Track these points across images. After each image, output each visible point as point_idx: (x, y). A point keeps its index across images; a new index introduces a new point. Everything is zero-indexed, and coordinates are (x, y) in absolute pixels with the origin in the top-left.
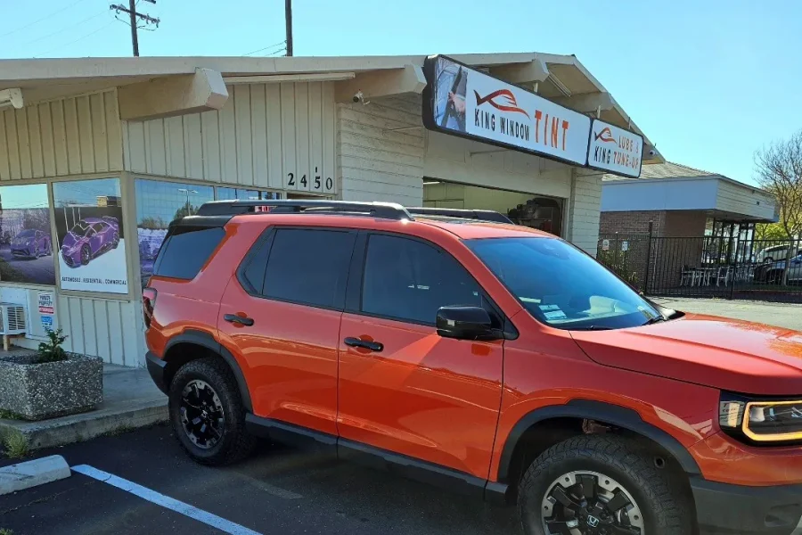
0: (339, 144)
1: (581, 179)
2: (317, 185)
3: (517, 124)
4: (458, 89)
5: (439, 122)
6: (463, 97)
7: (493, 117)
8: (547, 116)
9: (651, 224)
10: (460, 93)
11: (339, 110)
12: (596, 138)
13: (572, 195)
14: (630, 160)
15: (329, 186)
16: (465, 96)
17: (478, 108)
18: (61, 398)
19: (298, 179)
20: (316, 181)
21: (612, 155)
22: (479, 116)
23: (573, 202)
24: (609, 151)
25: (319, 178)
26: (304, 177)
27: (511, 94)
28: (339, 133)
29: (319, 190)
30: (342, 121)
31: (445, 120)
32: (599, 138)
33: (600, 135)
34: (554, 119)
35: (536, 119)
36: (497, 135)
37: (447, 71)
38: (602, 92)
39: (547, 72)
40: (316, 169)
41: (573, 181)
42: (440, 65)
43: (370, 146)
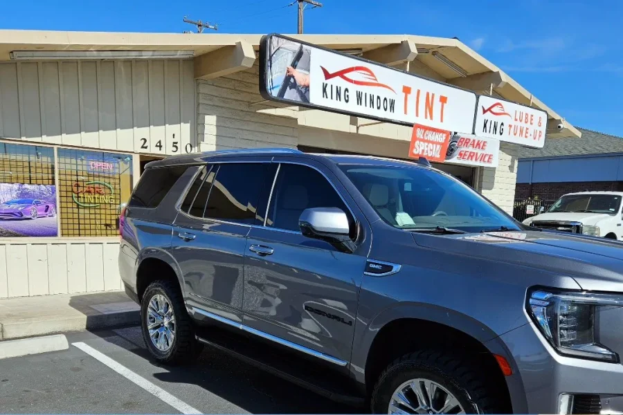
0: (199, 114)
2: (175, 149)
3: (378, 97)
4: (299, 64)
5: (275, 93)
6: (307, 73)
7: (347, 90)
8: (419, 91)
10: (302, 68)
12: (485, 111)
14: (531, 131)
15: (189, 151)
16: (309, 71)
17: (326, 82)
19: (152, 144)
20: (174, 146)
21: (506, 128)
22: (328, 90)
24: (502, 124)
25: (174, 143)
26: (160, 142)
27: (369, 71)
28: (199, 105)
29: (178, 153)
30: (200, 95)
31: (282, 92)
32: (489, 112)
33: (489, 109)
34: (428, 94)
35: (404, 94)
36: (353, 107)
37: (284, 48)
38: (495, 71)
39: (416, 52)
40: (174, 135)
42: (275, 43)
43: (234, 117)
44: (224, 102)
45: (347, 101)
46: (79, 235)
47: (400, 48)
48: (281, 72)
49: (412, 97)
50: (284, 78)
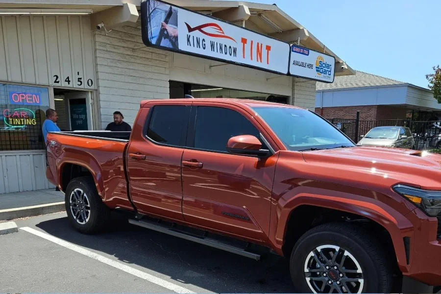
0: (96, 57)
1: (298, 84)
2: (79, 83)
3: (225, 46)
4: (170, 20)
5: (154, 42)
6: (176, 27)
7: (204, 40)
8: (252, 42)
9: (358, 113)
11: (94, 35)
13: (293, 94)
15: (90, 85)
16: (177, 25)
19: (62, 79)
20: (79, 81)
22: (191, 39)
23: (294, 98)
25: (79, 79)
26: (68, 78)
27: (219, 27)
28: (96, 50)
29: (82, 86)
30: (97, 43)
31: (159, 40)
34: (258, 43)
35: (242, 44)
36: (208, 52)
37: (159, 9)
38: (301, 28)
39: (249, 13)
40: (78, 73)
41: (293, 86)
42: (152, 4)
43: (123, 60)
44: (115, 48)
45: (204, 48)
46: (11, 149)
47: (238, 10)
48: (157, 26)
49: (248, 46)
50: (159, 31)
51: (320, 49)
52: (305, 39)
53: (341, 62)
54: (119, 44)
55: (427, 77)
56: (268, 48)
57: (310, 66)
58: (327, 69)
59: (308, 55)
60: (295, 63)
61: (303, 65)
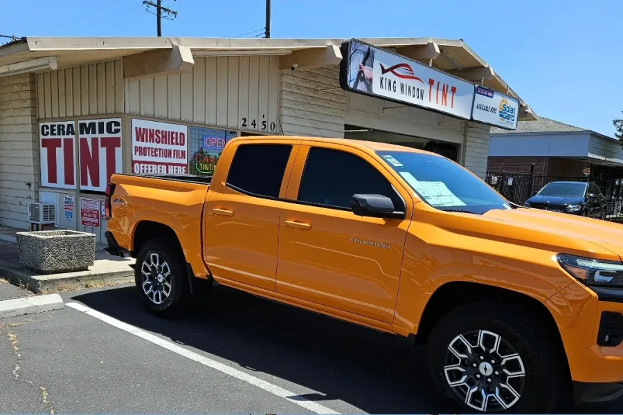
0: (281, 99)
1: (471, 129)
2: (263, 127)
3: (414, 88)
4: (367, 63)
5: (351, 85)
6: (371, 68)
7: (395, 82)
8: (438, 83)
9: (533, 166)
10: (368, 65)
11: (281, 74)
13: (465, 141)
15: (273, 128)
17: (383, 76)
18: (66, 260)
19: (249, 123)
20: (263, 124)
22: (384, 82)
23: (465, 146)
25: (264, 122)
26: (254, 121)
27: (409, 67)
28: (281, 91)
29: (265, 130)
30: (283, 83)
31: (356, 84)
34: (444, 84)
35: (429, 86)
36: (397, 96)
37: (359, 50)
38: (485, 66)
39: (439, 52)
40: (264, 116)
41: (466, 131)
42: (353, 46)
43: (304, 101)
44: (298, 89)
45: (395, 91)
47: (427, 47)
49: (434, 88)
50: (357, 73)
51: (503, 90)
52: (490, 79)
53: (524, 105)
54: (303, 85)
55: (615, 122)
56: (454, 90)
57: (494, 110)
58: (510, 114)
59: (492, 97)
60: (479, 107)
61: (486, 109)
